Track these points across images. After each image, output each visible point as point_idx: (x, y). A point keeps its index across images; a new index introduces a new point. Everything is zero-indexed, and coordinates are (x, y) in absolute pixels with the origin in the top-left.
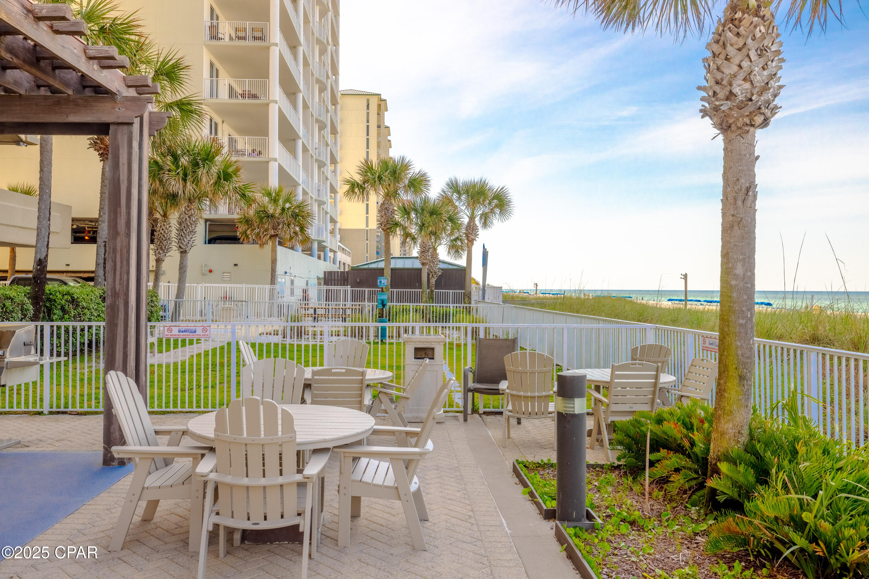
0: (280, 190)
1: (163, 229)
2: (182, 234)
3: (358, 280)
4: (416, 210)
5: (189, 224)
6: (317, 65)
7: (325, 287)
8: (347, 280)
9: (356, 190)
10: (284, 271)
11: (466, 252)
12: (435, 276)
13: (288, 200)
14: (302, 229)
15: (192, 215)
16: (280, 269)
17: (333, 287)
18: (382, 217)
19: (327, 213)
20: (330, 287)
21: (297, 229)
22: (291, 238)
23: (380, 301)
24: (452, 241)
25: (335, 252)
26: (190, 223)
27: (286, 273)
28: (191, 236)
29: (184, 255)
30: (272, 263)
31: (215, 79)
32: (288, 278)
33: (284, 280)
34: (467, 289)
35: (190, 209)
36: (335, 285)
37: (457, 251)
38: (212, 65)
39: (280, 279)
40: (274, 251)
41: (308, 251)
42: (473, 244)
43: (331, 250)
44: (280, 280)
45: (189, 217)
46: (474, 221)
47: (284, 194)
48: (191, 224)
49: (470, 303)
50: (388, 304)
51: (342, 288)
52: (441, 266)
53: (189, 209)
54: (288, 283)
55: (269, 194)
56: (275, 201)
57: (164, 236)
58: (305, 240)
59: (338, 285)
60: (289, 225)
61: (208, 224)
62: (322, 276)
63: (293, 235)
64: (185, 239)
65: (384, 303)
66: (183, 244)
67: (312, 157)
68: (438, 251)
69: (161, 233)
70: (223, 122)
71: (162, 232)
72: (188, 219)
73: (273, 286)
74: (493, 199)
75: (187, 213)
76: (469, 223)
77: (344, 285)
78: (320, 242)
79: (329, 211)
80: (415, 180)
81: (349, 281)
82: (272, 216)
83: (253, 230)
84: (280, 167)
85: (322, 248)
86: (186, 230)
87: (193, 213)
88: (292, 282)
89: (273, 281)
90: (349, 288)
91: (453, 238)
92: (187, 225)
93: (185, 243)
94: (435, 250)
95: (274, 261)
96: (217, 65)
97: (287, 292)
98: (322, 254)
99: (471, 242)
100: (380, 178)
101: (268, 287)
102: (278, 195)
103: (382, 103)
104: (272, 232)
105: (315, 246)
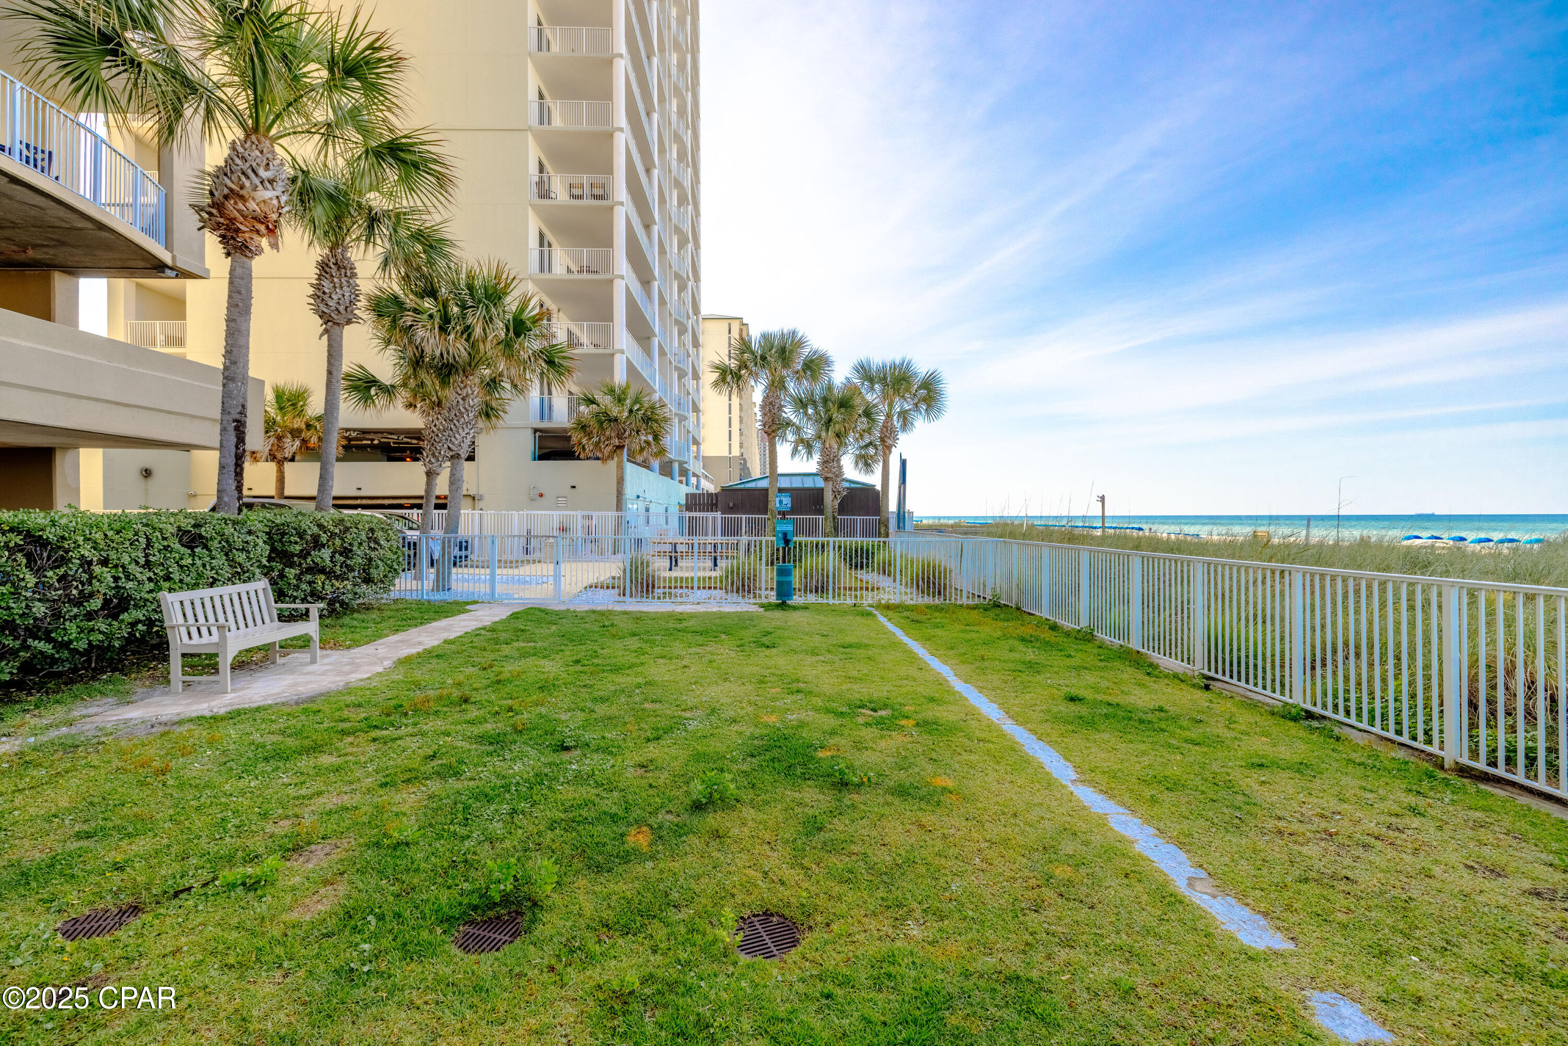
0: (628, 386)
1: (435, 426)
2: (453, 426)
3: (731, 505)
4: (814, 403)
5: (463, 410)
6: (675, 256)
7: (688, 514)
8: (716, 505)
9: (729, 378)
10: (635, 494)
11: (881, 464)
12: (838, 497)
13: (637, 401)
14: (656, 438)
15: (467, 395)
16: (630, 491)
17: (697, 514)
18: (765, 414)
19: (688, 432)
20: (694, 514)
21: (650, 438)
22: (642, 449)
23: (780, 535)
24: (862, 448)
25: (698, 476)
26: (465, 408)
27: (638, 497)
28: (467, 431)
29: (456, 461)
30: (618, 483)
31: (546, 249)
32: (641, 505)
33: (635, 506)
34: (883, 514)
35: (465, 387)
36: (700, 511)
37: (867, 465)
38: (542, 236)
39: (633, 506)
40: (620, 468)
41: (666, 470)
42: (890, 452)
43: (694, 475)
44: (630, 506)
45: (463, 399)
46: (892, 419)
47: (631, 394)
48: (467, 410)
49: (887, 535)
50: (795, 539)
51: (710, 515)
52: (846, 485)
53: (462, 386)
54: (642, 510)
55: (611, 391)
56: (620, 400)
57: (437, 436)
58: (660, 452)
59: (704, 511)
60: (638, 432)
61: (537, 434)
62: (683, 502)
63: (643, 445)
64: (457, 436)
65: (789, 537)
66: (453, 444)
67: (671, 363)
68: (842, 463)
69: (433, 432)
70: (559, 311)
71: (434, 429)
72: (461, 402)
73: (620, 514)
74: (920, 388)
75: (460, 392)
76: (886, 421)
77: (712, 511)
78: (681, 464)
79: (691, 429)
80: (812, 361)
81: (719, 505)
82: (616, 420)
83: (590, 439)
84: (629, 362)
85: (684, 472)
86: (458, 421)
87: (470, 392)
88: (647, 510)
89: (620, 504)
90: (718, 515)
91: (862, 443)
92: (461, 413)
93: (456, 442)
94: (839, 461)
95: (620, 481)
96: (549, 236)
97: (642, 520)
98: (684, 479)
99: (888, 449)
100: (763, 358)
101: (615, 514)
102: (623, 393)
103: (744, 328)
104: (616, 442)
105: (676, 466)
